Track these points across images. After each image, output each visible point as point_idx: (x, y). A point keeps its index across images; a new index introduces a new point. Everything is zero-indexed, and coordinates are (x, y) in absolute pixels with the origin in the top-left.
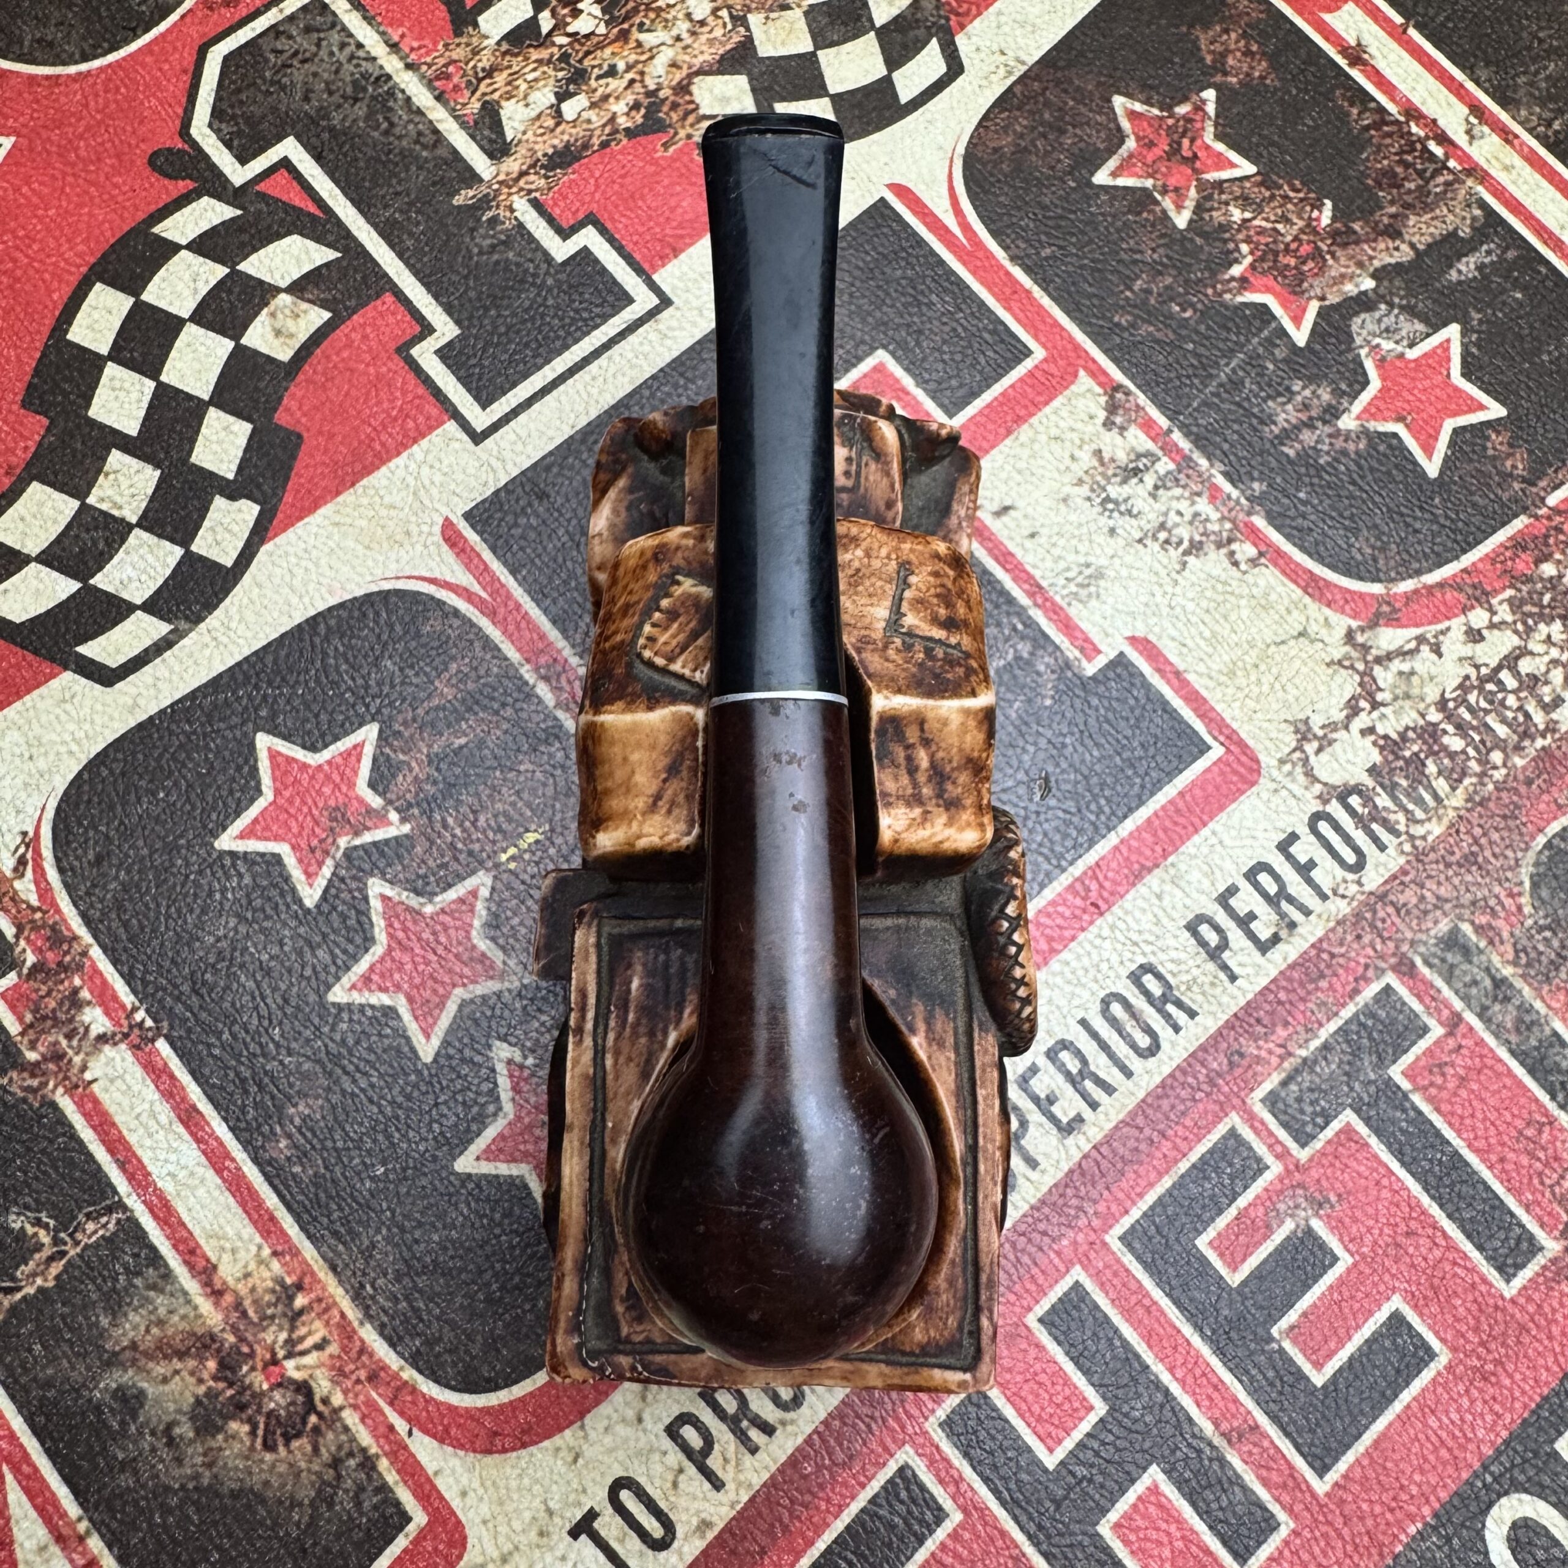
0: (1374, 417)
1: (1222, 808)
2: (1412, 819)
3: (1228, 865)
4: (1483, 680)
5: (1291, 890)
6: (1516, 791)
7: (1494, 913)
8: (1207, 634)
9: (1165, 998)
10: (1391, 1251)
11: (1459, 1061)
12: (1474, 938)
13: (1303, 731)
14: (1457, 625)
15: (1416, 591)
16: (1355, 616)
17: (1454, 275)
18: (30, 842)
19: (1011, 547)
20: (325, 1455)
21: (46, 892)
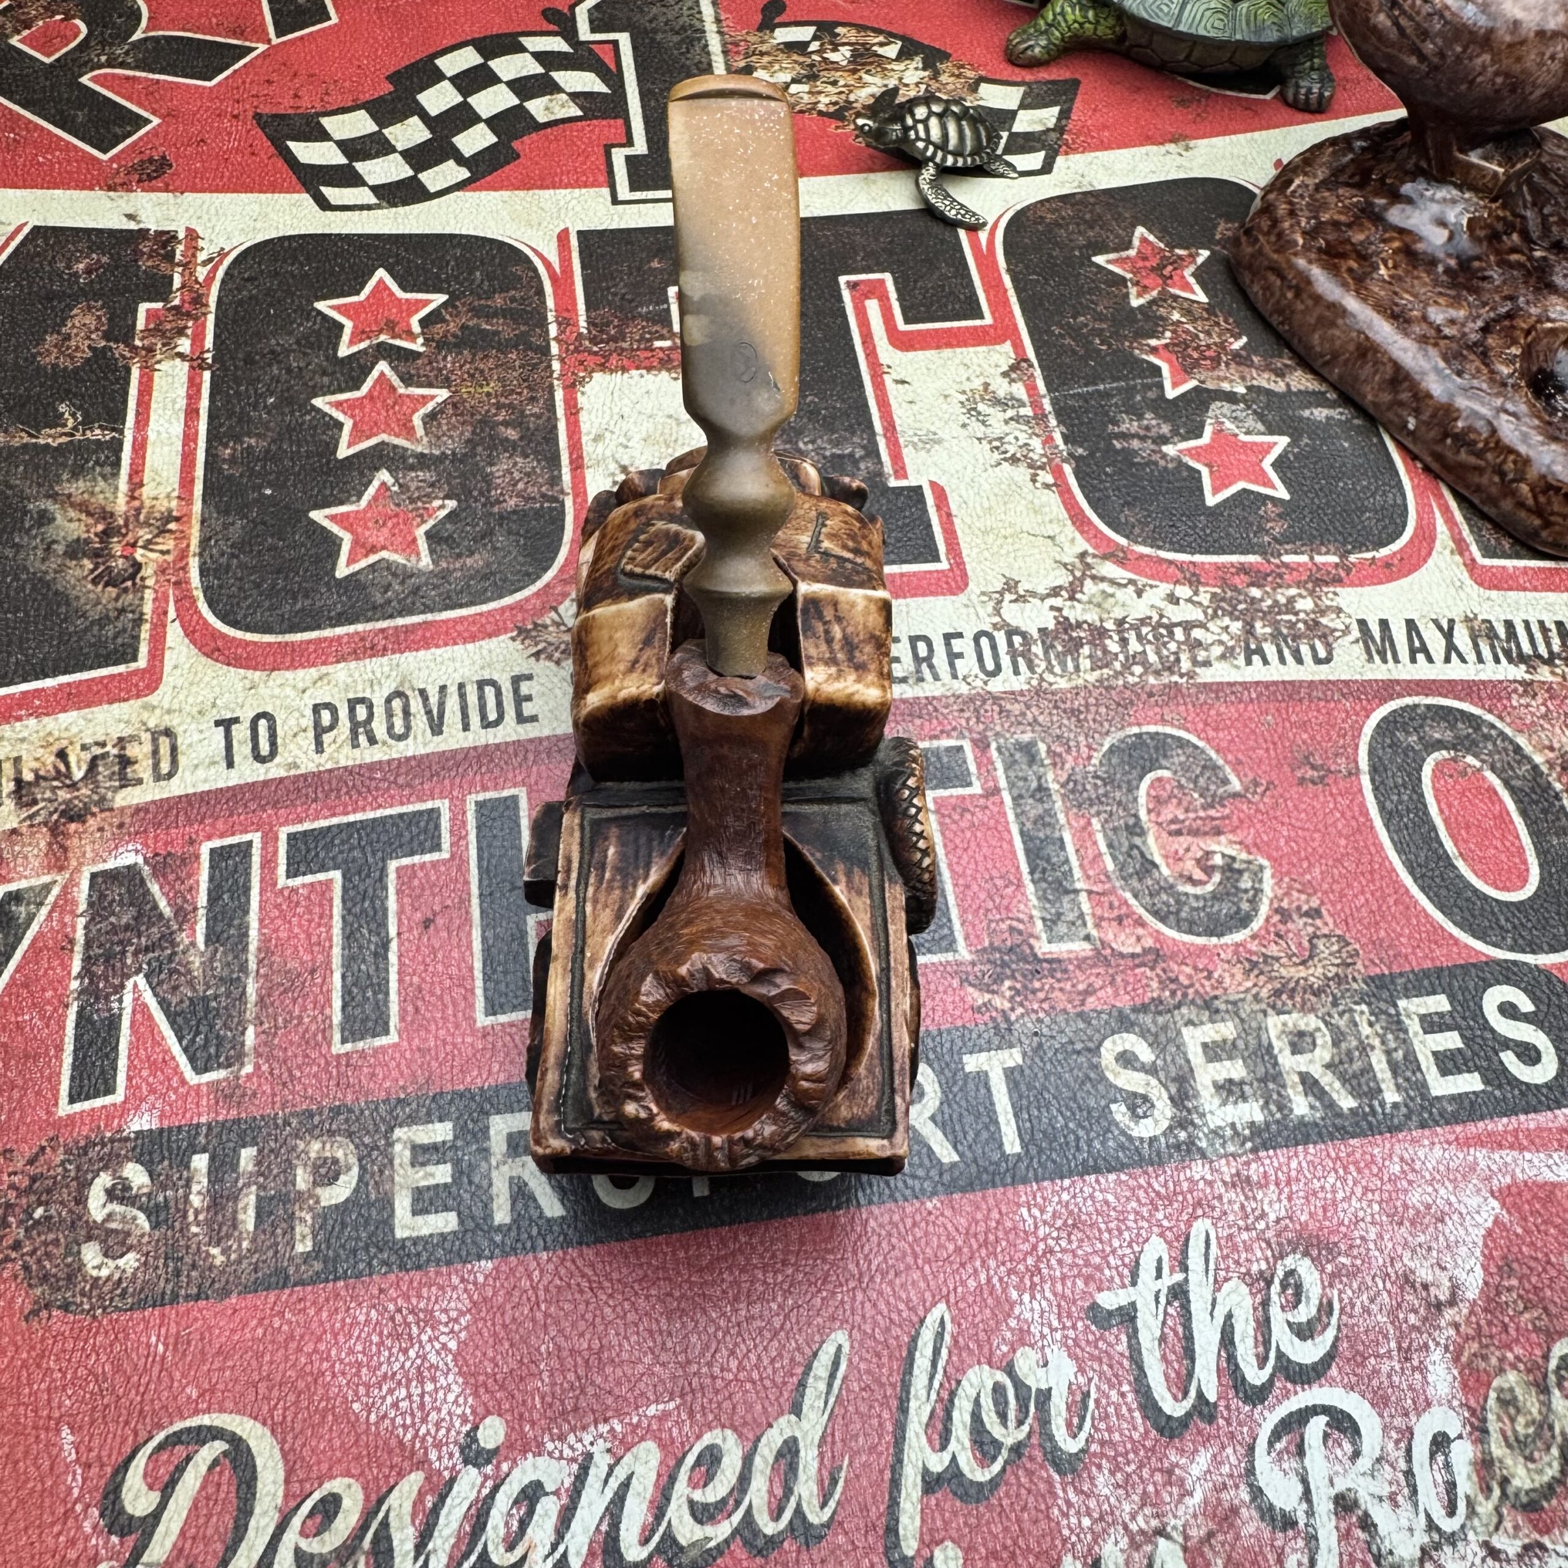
0: (1192, 456)
1: (924, 595)
2: (1050, 669)
3: (905, 629)
4: (1160, 624)
5: (935, 661)
6: (1138, 695)
7: (1069, 750)
8: (986, 505)
11: (979, 815)
12: (1043, 755)
13: (1011, 585)
14: (1165, 588)
15: (1150, 557)
16: (1096, 547)
17: (1306, 413)
18: (222, 254)
19: (892, 401)
20: (119, 605)
21: (210, 278)
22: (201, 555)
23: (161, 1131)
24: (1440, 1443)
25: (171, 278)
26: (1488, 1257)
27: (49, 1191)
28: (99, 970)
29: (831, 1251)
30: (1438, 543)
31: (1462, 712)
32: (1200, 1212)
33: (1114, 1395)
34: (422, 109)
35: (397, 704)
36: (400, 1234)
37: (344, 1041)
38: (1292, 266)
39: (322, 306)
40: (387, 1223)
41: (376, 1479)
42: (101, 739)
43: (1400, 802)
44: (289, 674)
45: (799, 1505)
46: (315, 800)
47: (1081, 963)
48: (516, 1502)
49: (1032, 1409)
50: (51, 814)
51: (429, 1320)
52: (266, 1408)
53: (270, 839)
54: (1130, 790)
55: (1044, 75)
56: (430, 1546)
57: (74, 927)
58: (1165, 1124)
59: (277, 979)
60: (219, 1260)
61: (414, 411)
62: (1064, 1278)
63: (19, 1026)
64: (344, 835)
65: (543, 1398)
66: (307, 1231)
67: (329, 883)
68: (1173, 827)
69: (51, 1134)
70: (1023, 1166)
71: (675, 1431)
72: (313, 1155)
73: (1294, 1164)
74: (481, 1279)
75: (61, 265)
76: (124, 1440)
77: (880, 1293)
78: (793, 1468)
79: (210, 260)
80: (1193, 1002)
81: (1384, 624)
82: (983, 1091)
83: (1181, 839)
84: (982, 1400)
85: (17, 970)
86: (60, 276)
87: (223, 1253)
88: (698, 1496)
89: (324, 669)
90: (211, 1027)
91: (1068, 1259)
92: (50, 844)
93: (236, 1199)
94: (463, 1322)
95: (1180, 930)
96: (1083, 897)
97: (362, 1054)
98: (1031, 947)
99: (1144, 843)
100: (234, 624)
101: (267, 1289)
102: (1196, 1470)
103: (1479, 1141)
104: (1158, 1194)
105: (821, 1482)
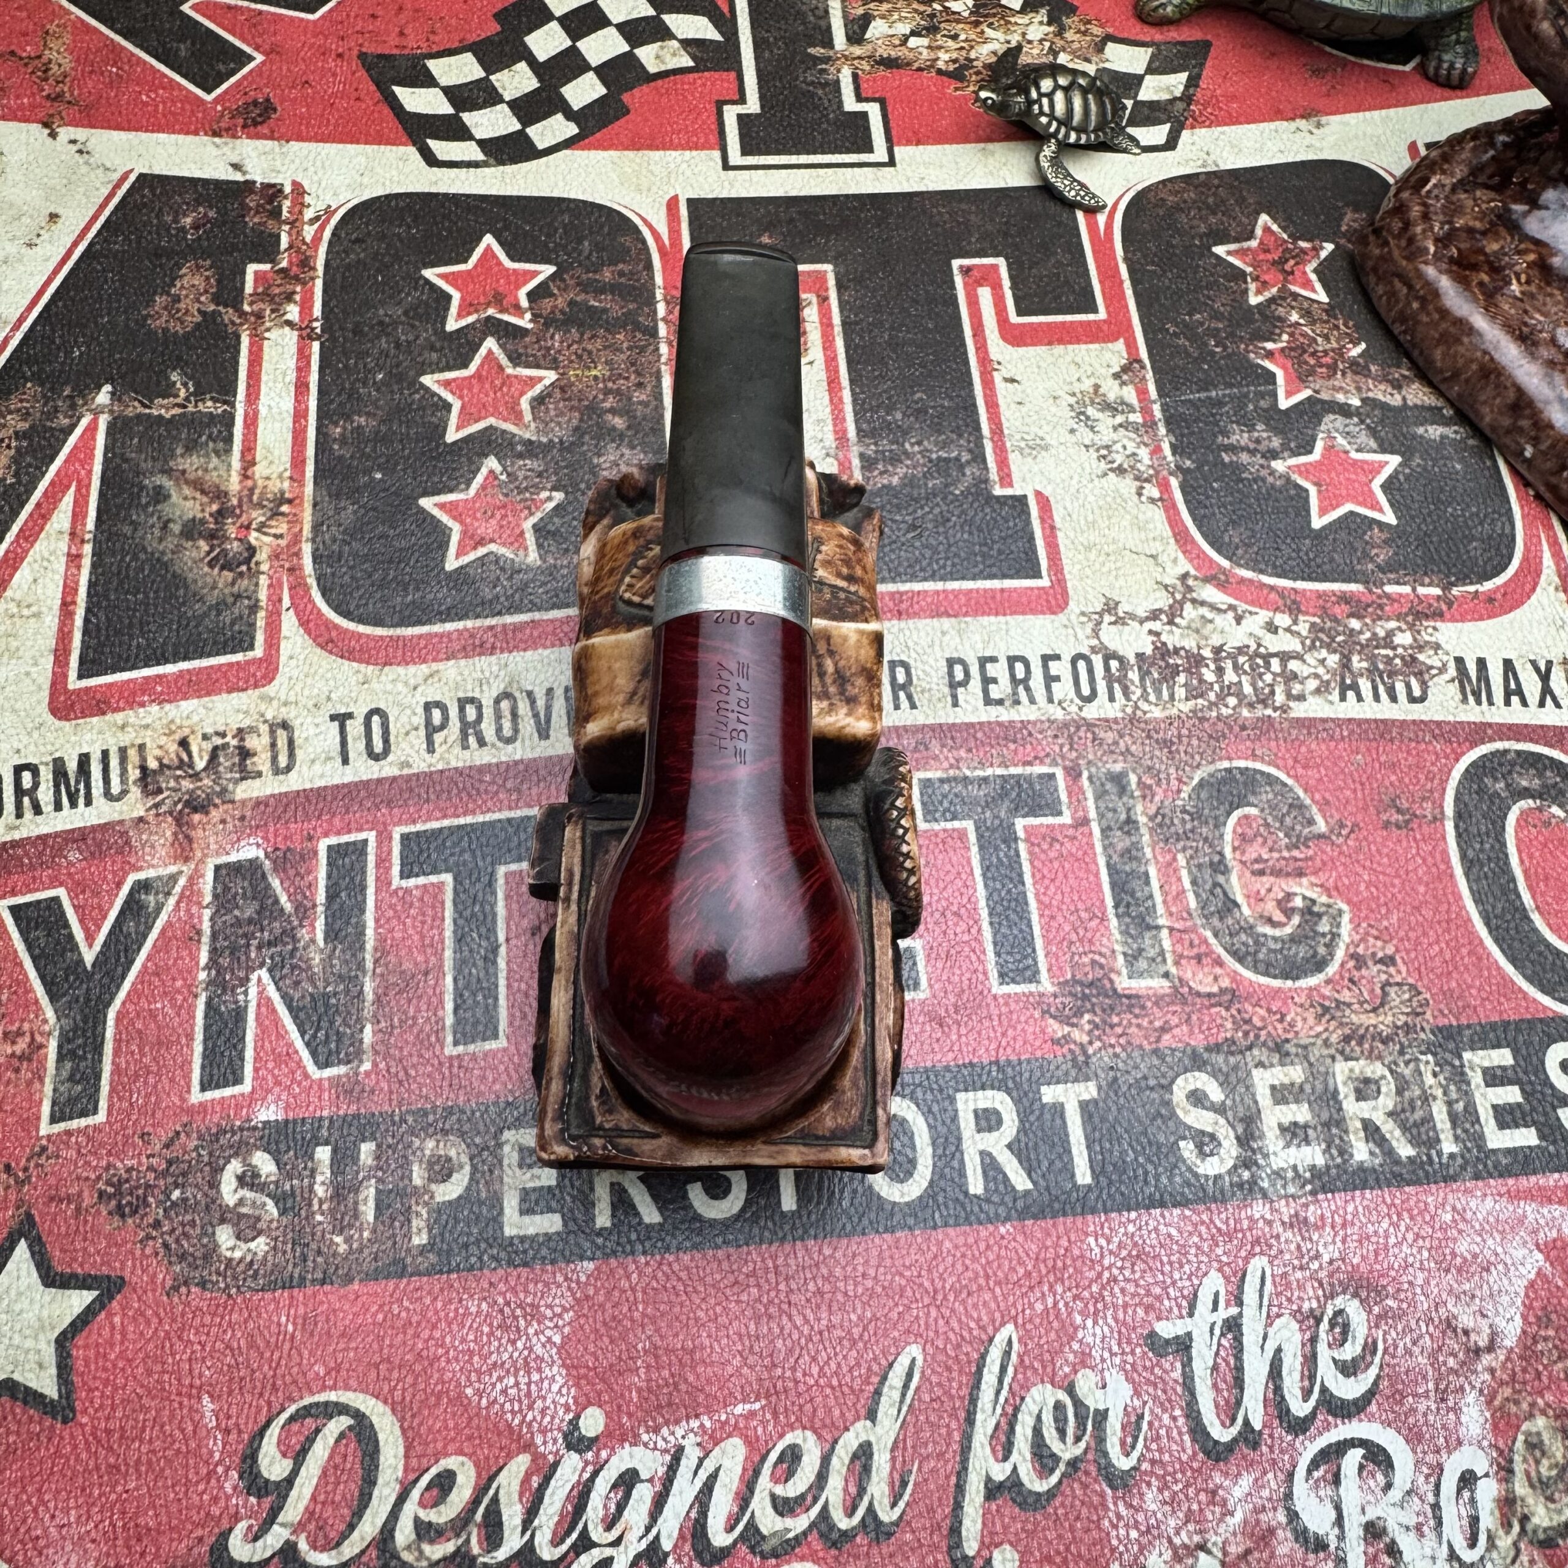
0: (1300, 474)
1: (1024, 613)
2: (1145, 696)
3: (1002, 646)
4: (1257, 654)
5: (1031, 683)
6: (1231, 728)
7: (1159, 782)
8: (1090, 518)
9: (903, 687)
10: (937, 915)
11: (1068, 845)
12: (1134, 786)
13: (1110, 607)
14: (1264, 615)
15: (1251, 581)
16: (1198, 568)
17: (1421, 430)
18: (329, 212)
19: (1001, 401)
20: (236, 589)
21: (317, 238)
22: (313, 541)
23: (287, 1121)
24: (1468, 1480)
25: (278, 236)
26: (1528, 1307)
27: (184, 1174)
28: (225, 962)
29: (909, 1268)
30: (1543, 578)
31: (1551, 759)
32: (1257, 1249)
33: (1166, 1418)
34: (531, 53)
35: (505, 705)
36: (508, 1231)
37: (456, 1043)
38: (1420, 275)
39: (429, 274)
40: (497, 1220)
41: (487, 1458)
42: (221, 729)
43: (1482, 850)
44: (401, 670)
45: (871, 1504)
46: (428, 801)
47: (1159, 1000)
48: (614, 1487)
49: (1090, 1427)
50: (176, 804)
51: (534, 1314)
52: (386, 1388)
53: (384, 838)
54: (1216, 826)
55: (1173, 34)
56: (536, 1523)
57: (200, 917)
58: (1230, 1163)
59: (392, 979)
60: (343, 1248)
61: (522, 394)
62: (1125, 1306)
63: (153, 1015)
64: (455, 838)
65: (639, 1391)
66: (422, 1224)
67: (440, 886)
68: (1256, 866)
69: (185, 1119)
70: (1092, 1196)
71: (760, 1430)
72: (428, 1152)
73: (1350, 1208)
74: (583, 1279)
75: (169, 219)
76: (259, 1410)
77: (953, 1311)
78: (867, 1469)
79: (317, 218)
80: (1264, 1044)
81: (1481, 663)
82: (1058, 1122)
83: (1264, 879)
84: (1044, 1417)
85: (149, 958)
86: (168, 230)
87: (346, 1241)
88: (779, 1490)
89: (434, 666)
90: (332, 1022)
91: (1131, 1288)
92: (175, 834)
93: (357, 1191)
94: (568, 1316)
95: (1256, 971)
96: (1165, 933)
97: (474, 1057)
98: (1111, 981)
99: (1228, 881)
100: (347, 615)
101: (386, 1278)
102: (1238, 1492)
103: (1528, 1195)
104: (1219, 1230)
105: (892, 1484)
